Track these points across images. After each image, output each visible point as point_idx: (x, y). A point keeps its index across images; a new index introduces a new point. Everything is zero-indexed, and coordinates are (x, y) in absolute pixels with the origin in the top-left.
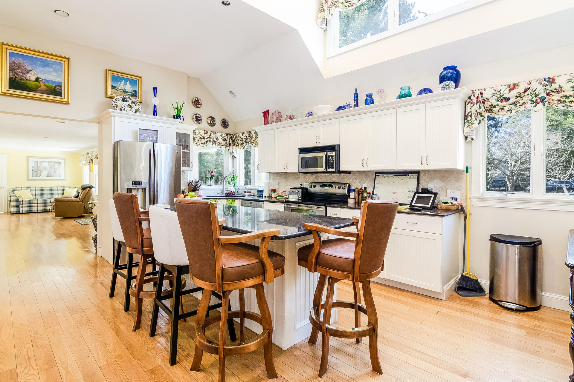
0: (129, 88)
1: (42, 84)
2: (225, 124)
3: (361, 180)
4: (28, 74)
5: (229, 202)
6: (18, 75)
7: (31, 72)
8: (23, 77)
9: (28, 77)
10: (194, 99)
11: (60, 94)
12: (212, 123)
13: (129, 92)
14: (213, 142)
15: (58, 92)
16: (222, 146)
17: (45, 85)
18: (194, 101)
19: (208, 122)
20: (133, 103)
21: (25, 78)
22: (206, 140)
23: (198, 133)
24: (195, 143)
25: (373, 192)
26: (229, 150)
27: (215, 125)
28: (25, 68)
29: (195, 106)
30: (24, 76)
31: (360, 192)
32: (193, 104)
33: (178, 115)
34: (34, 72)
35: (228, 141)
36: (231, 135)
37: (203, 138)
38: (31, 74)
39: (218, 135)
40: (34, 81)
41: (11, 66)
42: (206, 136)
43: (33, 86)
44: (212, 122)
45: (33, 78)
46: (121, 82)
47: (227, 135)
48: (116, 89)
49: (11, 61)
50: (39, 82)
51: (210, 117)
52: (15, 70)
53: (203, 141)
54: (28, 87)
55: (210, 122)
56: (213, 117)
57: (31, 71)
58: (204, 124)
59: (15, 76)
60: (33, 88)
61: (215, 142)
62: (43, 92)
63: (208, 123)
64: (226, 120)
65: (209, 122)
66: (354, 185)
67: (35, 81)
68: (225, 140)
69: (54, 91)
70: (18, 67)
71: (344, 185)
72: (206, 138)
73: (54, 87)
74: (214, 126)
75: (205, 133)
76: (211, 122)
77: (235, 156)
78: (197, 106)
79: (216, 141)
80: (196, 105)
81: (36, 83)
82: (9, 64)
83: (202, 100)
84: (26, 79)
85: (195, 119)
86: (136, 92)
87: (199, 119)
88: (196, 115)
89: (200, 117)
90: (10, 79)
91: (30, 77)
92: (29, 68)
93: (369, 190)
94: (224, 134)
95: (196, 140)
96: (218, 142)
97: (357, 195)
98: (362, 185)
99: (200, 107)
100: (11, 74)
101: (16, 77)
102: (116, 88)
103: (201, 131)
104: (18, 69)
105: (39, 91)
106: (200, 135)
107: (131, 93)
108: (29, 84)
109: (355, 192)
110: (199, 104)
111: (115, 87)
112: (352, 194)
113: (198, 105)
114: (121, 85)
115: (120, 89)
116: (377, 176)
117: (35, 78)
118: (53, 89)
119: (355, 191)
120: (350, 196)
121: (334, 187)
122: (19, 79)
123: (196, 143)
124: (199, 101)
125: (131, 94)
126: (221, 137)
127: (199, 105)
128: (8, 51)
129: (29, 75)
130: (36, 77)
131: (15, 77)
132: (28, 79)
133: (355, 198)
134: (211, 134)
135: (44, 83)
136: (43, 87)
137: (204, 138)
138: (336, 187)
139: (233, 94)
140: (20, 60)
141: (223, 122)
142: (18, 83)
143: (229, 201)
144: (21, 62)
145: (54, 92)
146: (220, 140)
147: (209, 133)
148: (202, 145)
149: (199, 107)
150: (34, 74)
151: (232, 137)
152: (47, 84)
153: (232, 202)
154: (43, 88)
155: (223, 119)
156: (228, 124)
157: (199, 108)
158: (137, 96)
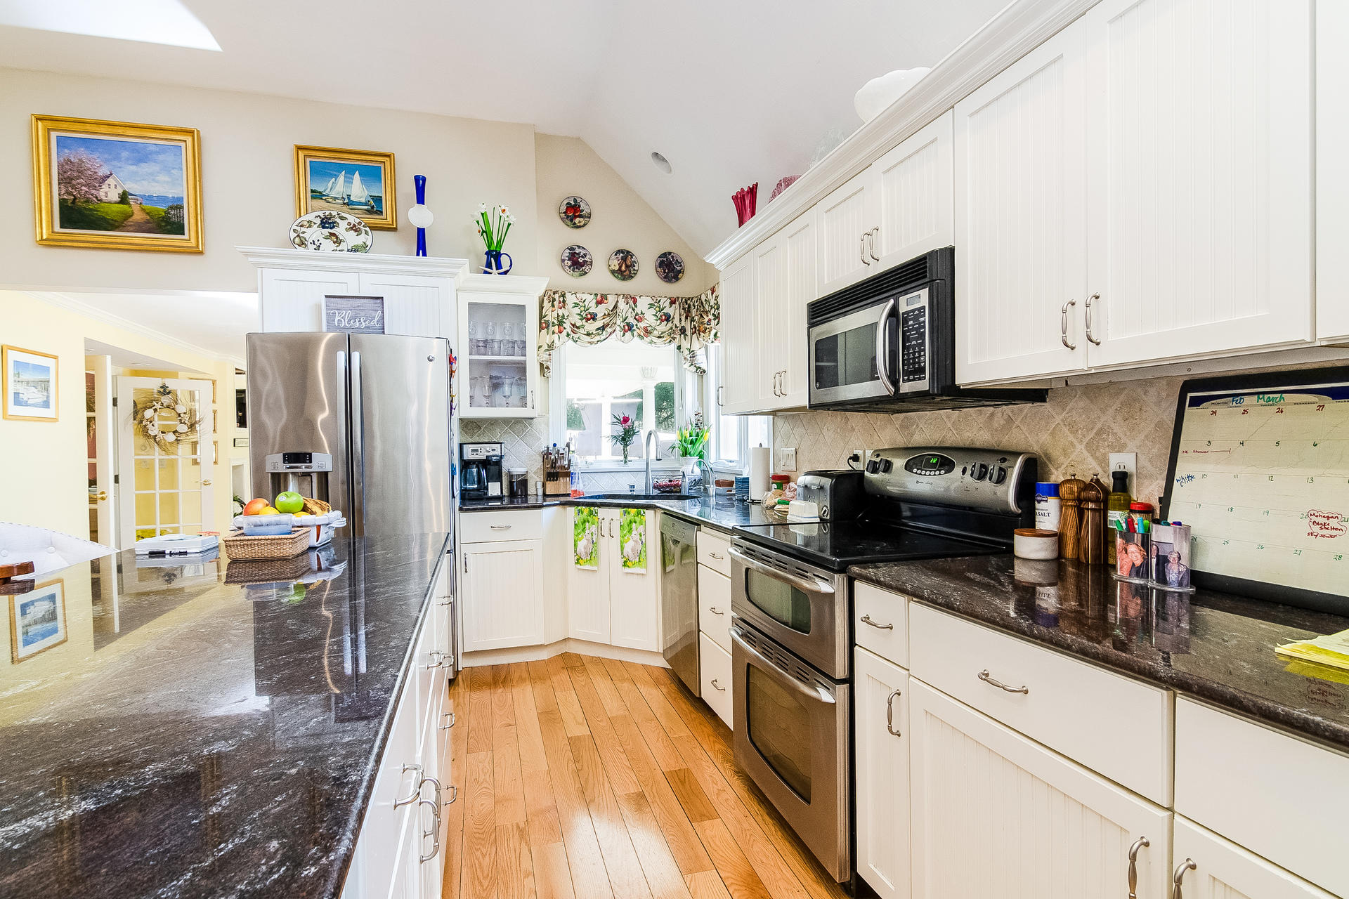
0: (359, 190)
1: (136, 208)
2: (670, 268)
3: (1099, 433)
4: (103, 187)
5: (629, 517)
6: (79, 193)
7: (110, 181)
8: (91, 196)
9: (101, 194)
10: (565, 202)
11: (178, 229)
12: (625, 267)
13: (360, 203)
14: (626, 328)
15: (174, 223)
16: (655, 340)
17: (143, 210)
18: (564, 208)
19: (612, 267)
20: (352, 228)
21: (97, 198)
22: (599, 324)
23: (576, 305)
24: (565, 333)
25: (1165, 501)
26: (679, 348)
27: (635, 274)
28: (95, 173)
29: (569, 223)
30: (93, 192)
31: (1088, 500)
32: (562, 219)
33: (493, 251)
34: (114, 178)
35: (676, 321)
36: (686, 302)
37: (589, 316)
38: (109, 185)
39: (643, 304)
40: (116, 203)
41: (62, 172)
42: (601, 310)
43: (114, 216)
44: (627, 266)
45: (114, 196)
46: (336, 177)
47: (673, 302)
48: (324, 198)
49: (62, 159)
50: (128, 203)
51: (619, 252)
52: (72, 179)
53: (592, 326)
54: (104, 219)
55: (620, 267)
56: (628, 252)
57: (108, 177)
58: (600, 276)
59: (74, 196)
60: (116, 221)
61: (630, 327)
62: (141, 228)
63: (613, 272)
64: (673, 257)
65: (617, 268)
66: (1062, 459)
67: (120, 202)
68: (668, 318)
69: (166, 222)
70: (78, 171)
71: (1004, 460)
72: (600, 315)
73: (165, 212)
74: (631, 277)
75: (598, 303)
76: (623, 268)
77: (704, 366)
78: (575, 224)
79: (634, 322)
80: (571, 221)
81: (121, 206)
82: (58, 166)
83: (592, 201)
84: (98, 200)
85: (570, 263)
86: (378, 200)
87: (581, 260)
88: (571, 249)
89: (585, 255)
90: (63, 203)
91: (106, 193)
92: (102, 172)
93: (1147, 491)
94: (663, 300)
95: (567, 325)
96: (641, 325)
97: (1072, 515)
98: (1104, 462)
99: (585, 225)
100: (63, 192)
101: (75, 199)
102: (325, 195)
103: (584, 296)
104: (79, 177)
105: (130, 226)
106: (582, 309)
107: (366, 204)
108: (106, 210)
109: (1061, 499)
110: (580, 216)
111: (320, 192)
112: (1049, 514)
113: (577, 220)
114: (338, 187)
115: (336, 198)
116: (1196, 402)
117: (119, 194)
118: (163, 217)
119: (1063, 490)
120: (1038, 518)
121: (958, 470)
122: (83, 203)
123: (568, 335)
124: (579, 206)
125: (366, 207)
126: (653, 311)
127: (581, 219)
128: (54, 135)
129: (105, 187)
130: (121, 191)
131: (72, 197)
132: (104, 198)
133: (1059, 537)
134: (617, 302)
135: (141, 204)
136: (138, 216)
137: (594, 317)
138: (964, 471)
139: (664, 160)
140: (82, 154)
141: (662, 264)
142: (80, 211)
143: (629, 513)
144: (84, 157)
145: (166, 226)
146: (650, 319)
147: (611, 300)
148: (588, 339)
149: (582, 224)
150: (116, 185)
151: (689, 307)
152: (148, 207)
153: (636, 518)
154: (138, 218)
155: (664, 255)
156: (679, 268)
157: (580, 227)
158: (382, 212)
